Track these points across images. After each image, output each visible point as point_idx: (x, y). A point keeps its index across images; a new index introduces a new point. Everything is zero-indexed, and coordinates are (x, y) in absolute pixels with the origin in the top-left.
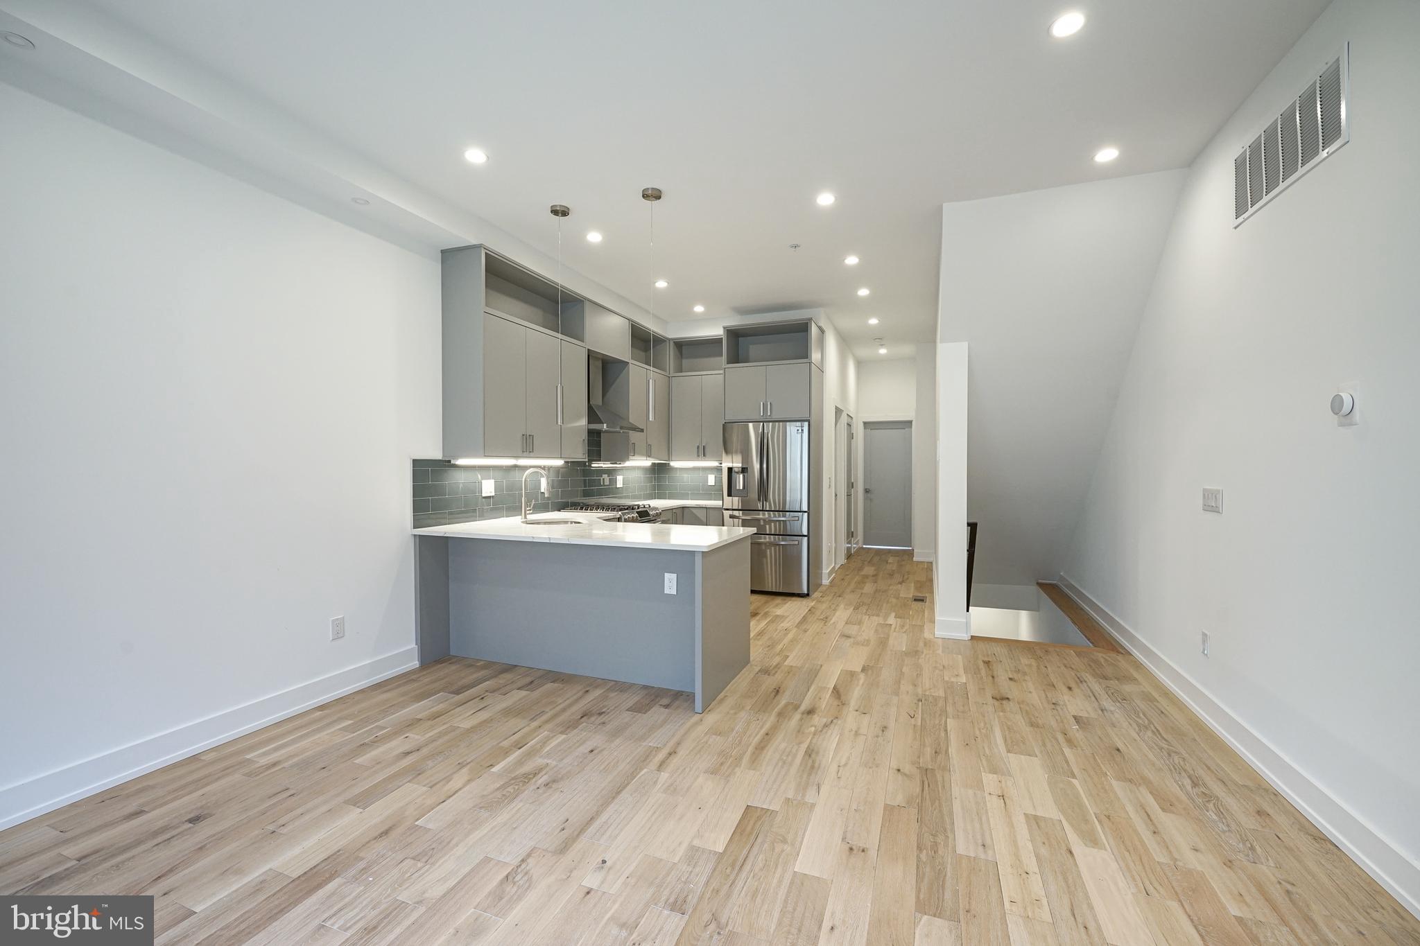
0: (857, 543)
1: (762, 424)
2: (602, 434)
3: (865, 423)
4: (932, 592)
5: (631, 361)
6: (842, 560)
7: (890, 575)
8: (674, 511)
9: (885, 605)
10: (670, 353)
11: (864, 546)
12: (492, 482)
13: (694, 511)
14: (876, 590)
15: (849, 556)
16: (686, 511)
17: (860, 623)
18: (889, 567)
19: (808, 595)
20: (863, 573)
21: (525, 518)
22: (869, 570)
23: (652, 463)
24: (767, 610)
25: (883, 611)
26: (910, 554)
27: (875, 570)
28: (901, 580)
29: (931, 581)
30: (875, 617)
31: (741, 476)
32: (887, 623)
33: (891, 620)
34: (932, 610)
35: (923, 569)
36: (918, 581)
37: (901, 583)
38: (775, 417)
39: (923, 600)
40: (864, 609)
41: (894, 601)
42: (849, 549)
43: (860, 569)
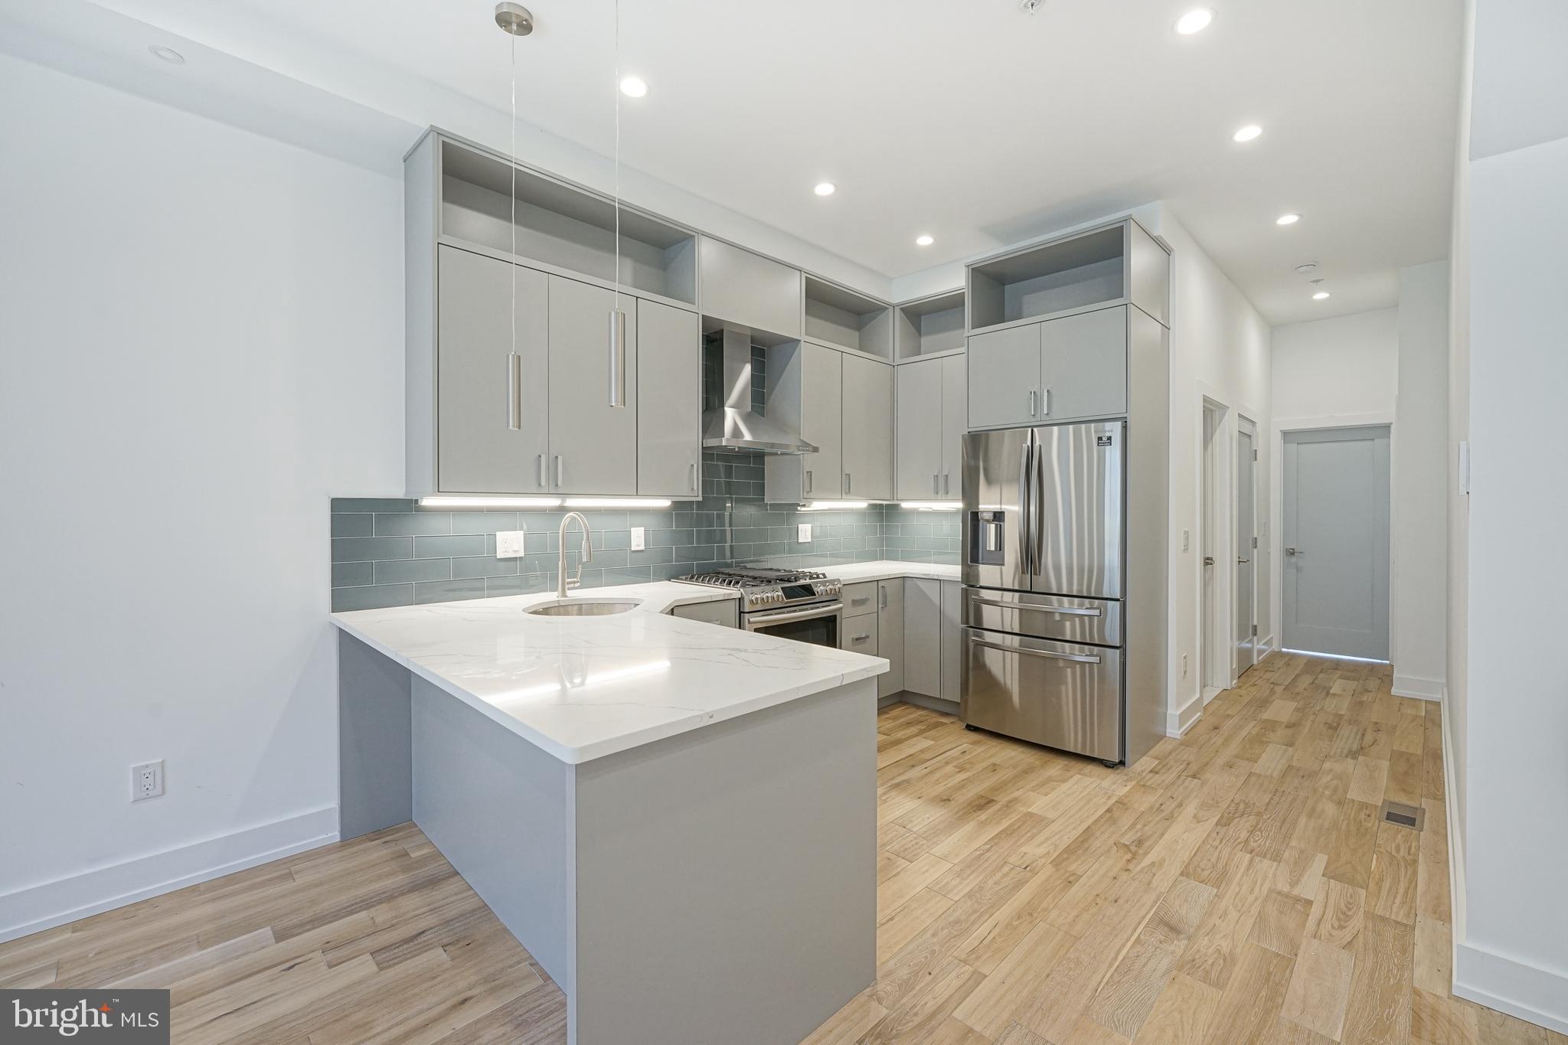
0: (1268, 643)
1: (1030, 430)
2: (766, 458)
3: (1287, 435)
4: (1439, 797)
5: (803, 338)
6: (1224, 677)
7: (1330, 727)
8: (881, 584)
9: (1303, 820)
10: (893, 329)
11: (1284, 650)
12: (519, 535)
13: (920, 583)
14: (1290, 767)
15: (1245, 670)
16: (908, 583)
17: (1220, 879)
18: (1330, 705)
19: (1122, 763)
20: (1265, 716)
21: (564, 595)
22: (1282, 709)
23: (870, 505)
24: (1016, 794)
25: (1293, 843)
26: (1384, 676)
27: (1297, 710)
28: (1355, 747)
29: (1437, 757)
30: (1266, 863)
31: (993, 526)
32: (1296, 892)
33: (1313, 885)
34: (1441, 861)
35: (1415, 718)
36: (1401, 754)
37: (1353, 755)
38: (1058, 415)
39: (1411, 822)
40: (1241, 828)
41: (1330, 809)
42: (1244, 655)
43: (1263, 703)
